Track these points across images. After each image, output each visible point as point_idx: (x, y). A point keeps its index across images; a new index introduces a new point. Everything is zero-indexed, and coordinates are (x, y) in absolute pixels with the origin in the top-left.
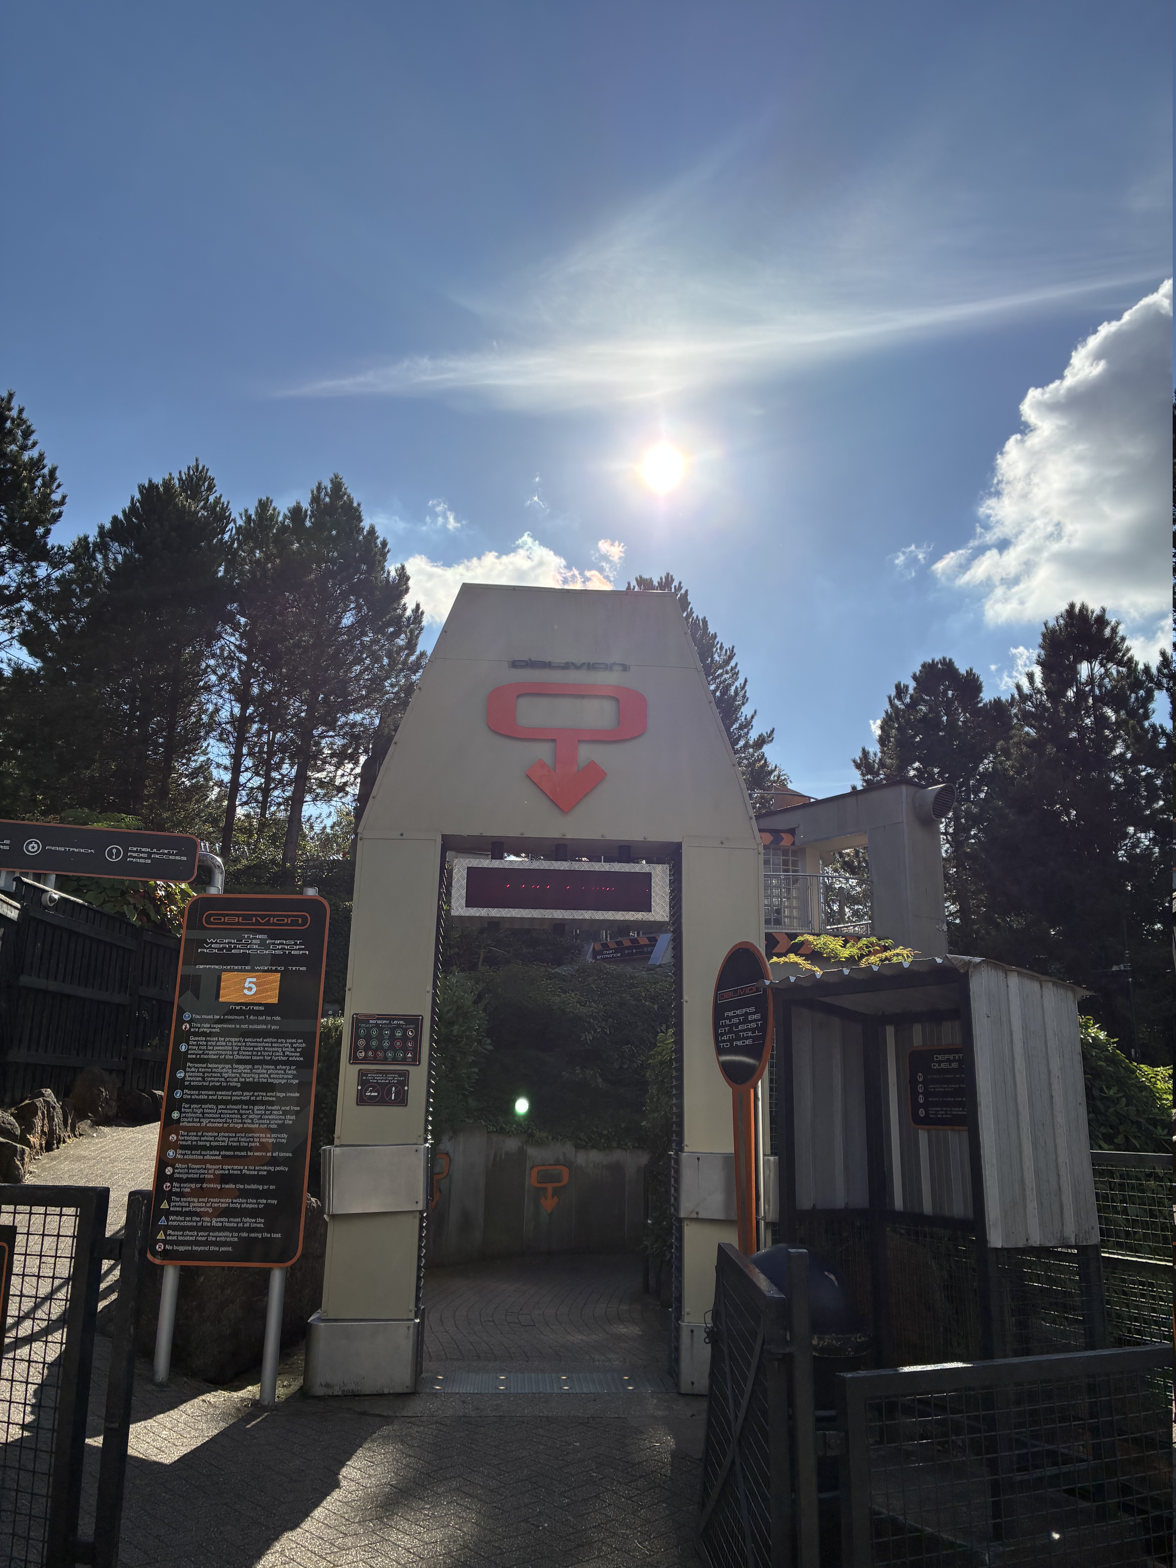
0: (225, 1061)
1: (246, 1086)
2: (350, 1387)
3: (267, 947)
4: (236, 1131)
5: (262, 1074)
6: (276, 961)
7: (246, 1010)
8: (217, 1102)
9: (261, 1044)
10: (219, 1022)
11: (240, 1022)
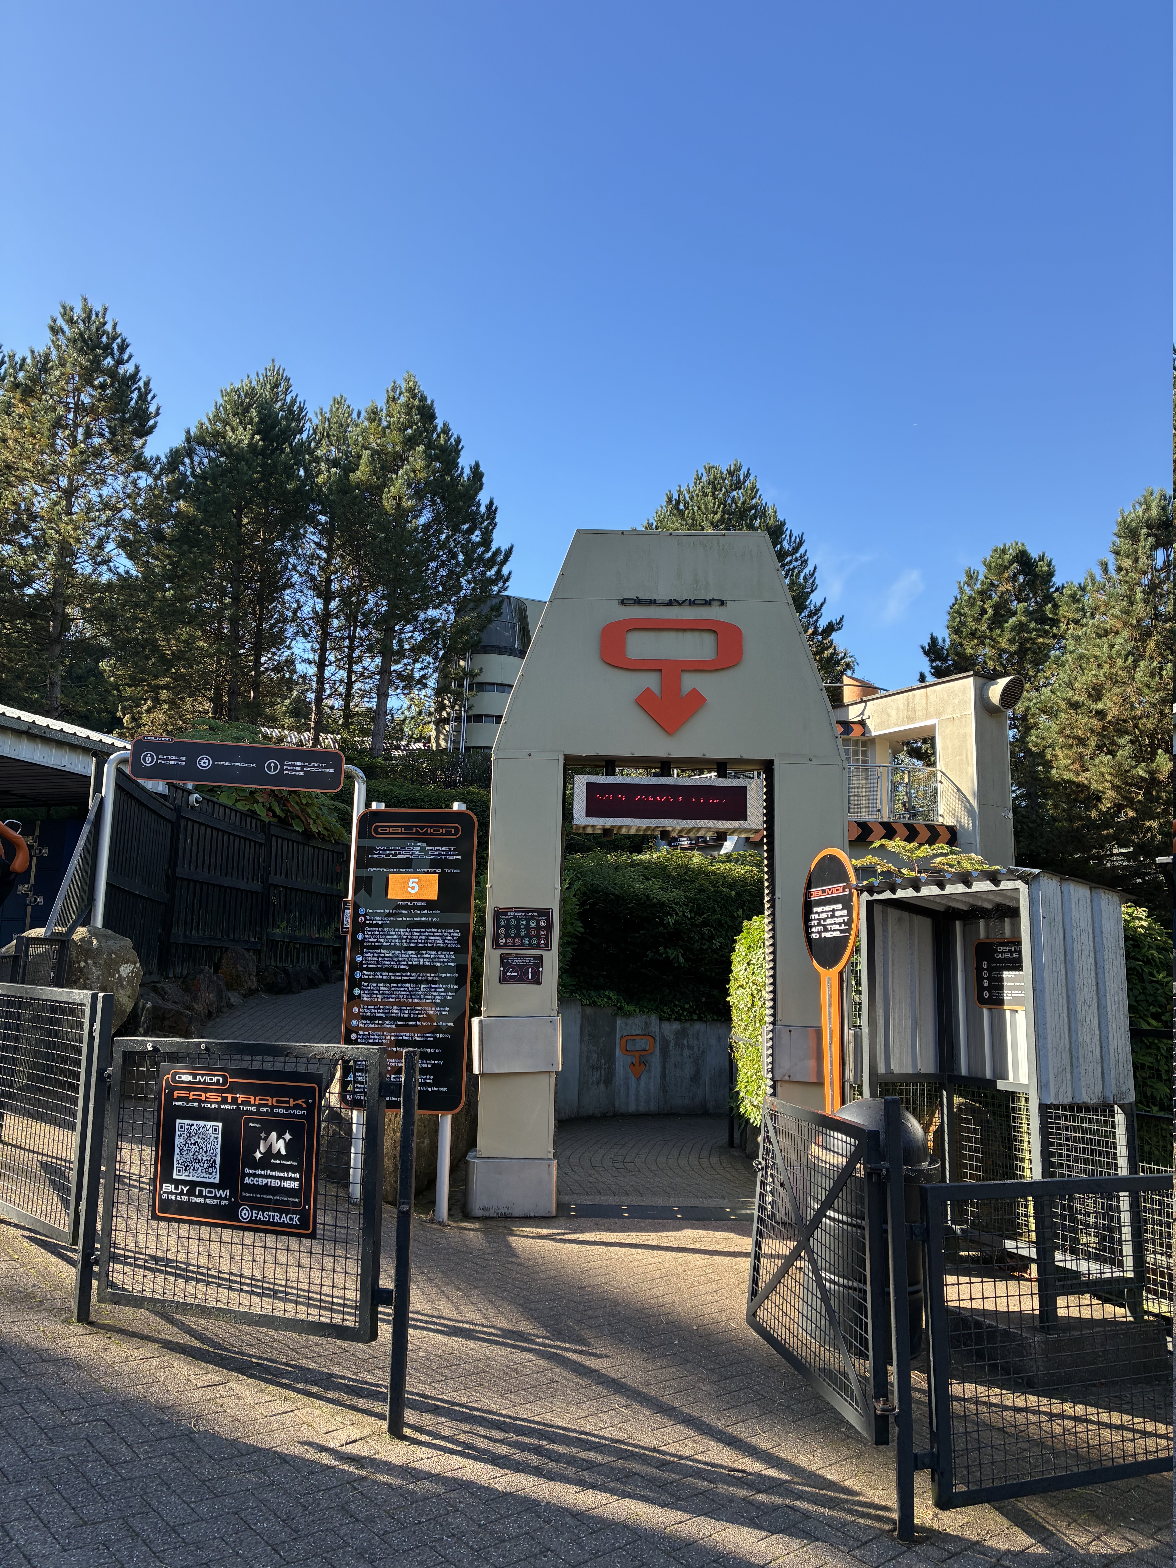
0: (395, 948)
1: (413, 968)
2: (502, 1211)
3: (426, 853)
4: (406, 1005)
5: (425, 958)
6: (435, 865)
7: (411, 905)
8: (390, 981)
9: (424, 933)
10: (388, 915)
11: (407, 915)
